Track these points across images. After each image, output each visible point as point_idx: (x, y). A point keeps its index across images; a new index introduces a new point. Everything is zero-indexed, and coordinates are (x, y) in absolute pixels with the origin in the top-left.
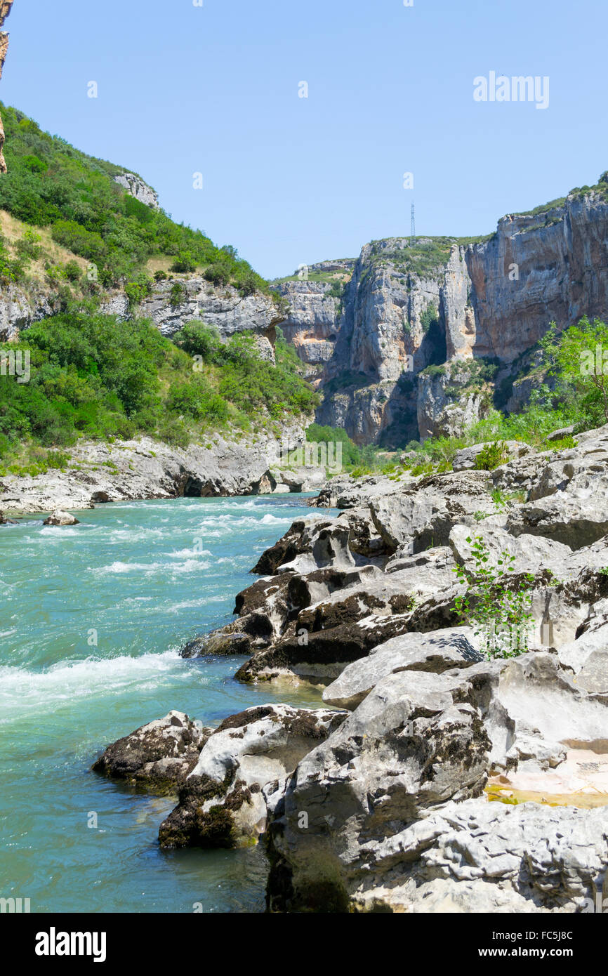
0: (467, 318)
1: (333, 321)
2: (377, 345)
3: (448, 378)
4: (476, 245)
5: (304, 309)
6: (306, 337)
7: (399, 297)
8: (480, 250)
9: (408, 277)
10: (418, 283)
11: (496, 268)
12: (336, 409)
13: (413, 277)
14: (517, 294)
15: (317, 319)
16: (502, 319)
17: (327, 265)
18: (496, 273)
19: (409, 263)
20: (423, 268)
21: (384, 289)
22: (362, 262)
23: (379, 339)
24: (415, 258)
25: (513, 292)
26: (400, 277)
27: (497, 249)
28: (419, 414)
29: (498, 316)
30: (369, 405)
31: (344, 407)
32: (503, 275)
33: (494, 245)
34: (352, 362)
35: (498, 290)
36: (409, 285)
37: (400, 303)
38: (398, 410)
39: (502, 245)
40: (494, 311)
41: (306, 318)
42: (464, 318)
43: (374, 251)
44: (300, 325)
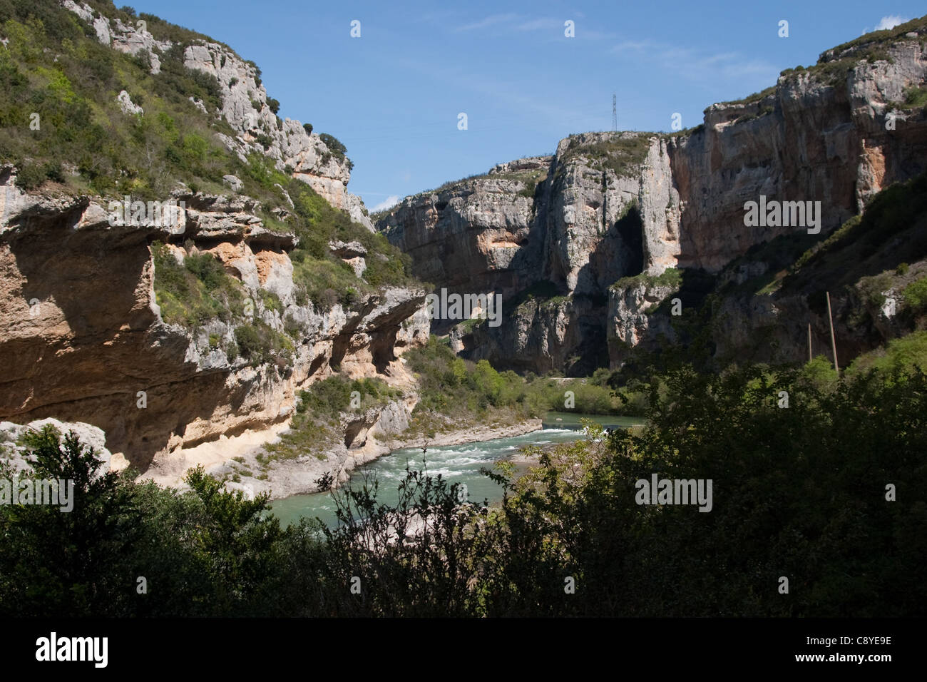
0: (668, 221)
1: (525, 224)
2: (565, 252)
3: (643, 292)
4: (679, 138)
5: (493, 210)
6: (495, 241)
7: (593, 198)
8: (684, 144)
9: (604, 174)
10: (616, 182)
11: (701, 164)
12: (519, 325)
13: (609, 175)
14: (727, 195)
15: (508, 222)
16: (709, 224)
17: (524, 162)
18: (702, 171)
19: (606, 159)
20: (623, 165)
21: (575, 188)
22: (559, 158)
23: (569, 245)
24: (614, 154)
25: (721, 192)
26: (595, 175)
27: (703, 143)
28: (609, 334)
29: (704, 220)
30: (555, 321)
31: (528, 323)
32: (710, 173)
33: (699, 139)
34: (543, 270)
35: (704, 190)
36: (604, 184)
37: (594, 205)
38: (588, 328)
39: (708, 138)
40: (699, 214)
41: (494, 221)
42: (664, 220)
43: (571, 145)
44: (488, 228)
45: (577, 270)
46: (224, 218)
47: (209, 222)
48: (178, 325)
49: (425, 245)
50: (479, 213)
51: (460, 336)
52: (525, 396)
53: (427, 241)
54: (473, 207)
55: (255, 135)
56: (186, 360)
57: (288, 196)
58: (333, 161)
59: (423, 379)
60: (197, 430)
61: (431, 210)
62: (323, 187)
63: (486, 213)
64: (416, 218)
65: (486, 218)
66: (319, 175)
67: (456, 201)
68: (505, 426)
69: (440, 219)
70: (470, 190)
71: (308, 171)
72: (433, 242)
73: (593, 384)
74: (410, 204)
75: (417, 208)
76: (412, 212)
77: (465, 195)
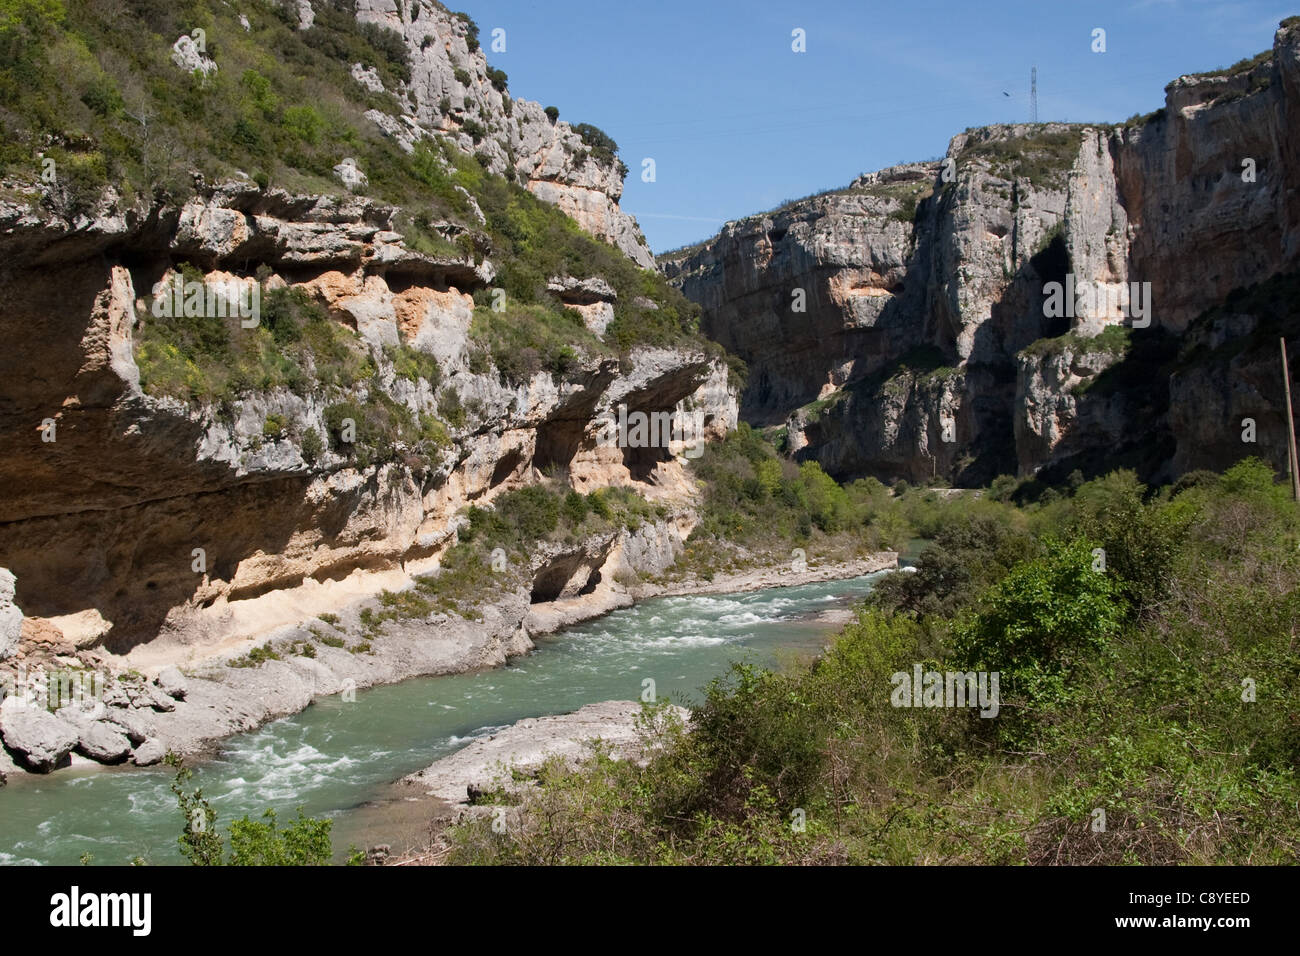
0: (1109, 255)
1: (900, 262)
2: (955, 301)
3: (1069, 361)
4: (1127, 129)
5: (852, 241)
6: (855, 286)
7: (997, 221)
8: (1134, 139)
9: (1015, 185)
10: (1032, 197)
11: (1161, 169)
12: (885, 410)
13: (1022, 186)
14: (1200, 215)
15: (874, 258)
16: (1172, 258)
17: (901, 170)
18: (1162, 178)
19: (1018, 162)
20: (1044, 171)
21: (970, 206)
23: (960, 291)
24: (1031, 156)
25: (1191, 211)
26: (1000, 186)
27: (1164, 137)
28: (1017, 424)
29: (1164, 252)
30: (939, 405)
31: (899, 406)
32: (1174, 181)
33: (1158, 130)
34: (925, 329)
35: (1165, 208)
36: (1014, 200)
37: (1000, 231)
38: (988, 415)
39: (1171, 129)
40: (1157, 244)
41: (854, 257)
42: (1103, 253)
43: (969, 144)
44: (844, 267)
45: (972, 328)
46: (328, 232)
47: (304, 239)
48: (171, 399)
49: (755, 292)
50: (831, 245)
51: (802, 425)
52: (874, 516)
53: (756, 286)
54: (823, 236)
55: (460, 121)
56: (201, 457)
57: (476, 205)
58: (590, 164)
59: (710, 490)
60: (258, 569)
61: (762, 242)
62: (576, 201)
63: (842, 245)
64: (741, 253)
65: (842, 252)
66: (569, 183)
67: (798, 228)
68: (834, 562)
69: (776, 254)
70: (818, 211)
71: (551, 178)
72: (765, 288)
73: (991, 499)
74: (731, 232)
75: (743, 239)
76: (734, 245)
77: (812, 219)
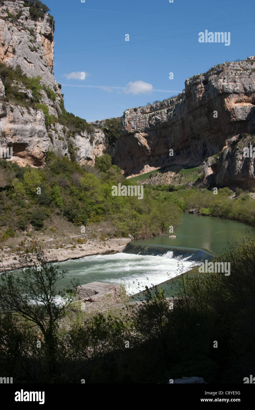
49: (198, 108)
50: (225, 84)
51: (210, 164)
53: (198, 105)
54: (222, 80)
61: (200, 86)
63: (230, 84)
64: (192, 91)
65: (230, 87)
67: (212, 77)
69: (206, 90)
70: (220, 69)
72: (201, 106)
74: (189, 83)
75: (193, 85)
76: (189, 88)
77: (218, 73)
